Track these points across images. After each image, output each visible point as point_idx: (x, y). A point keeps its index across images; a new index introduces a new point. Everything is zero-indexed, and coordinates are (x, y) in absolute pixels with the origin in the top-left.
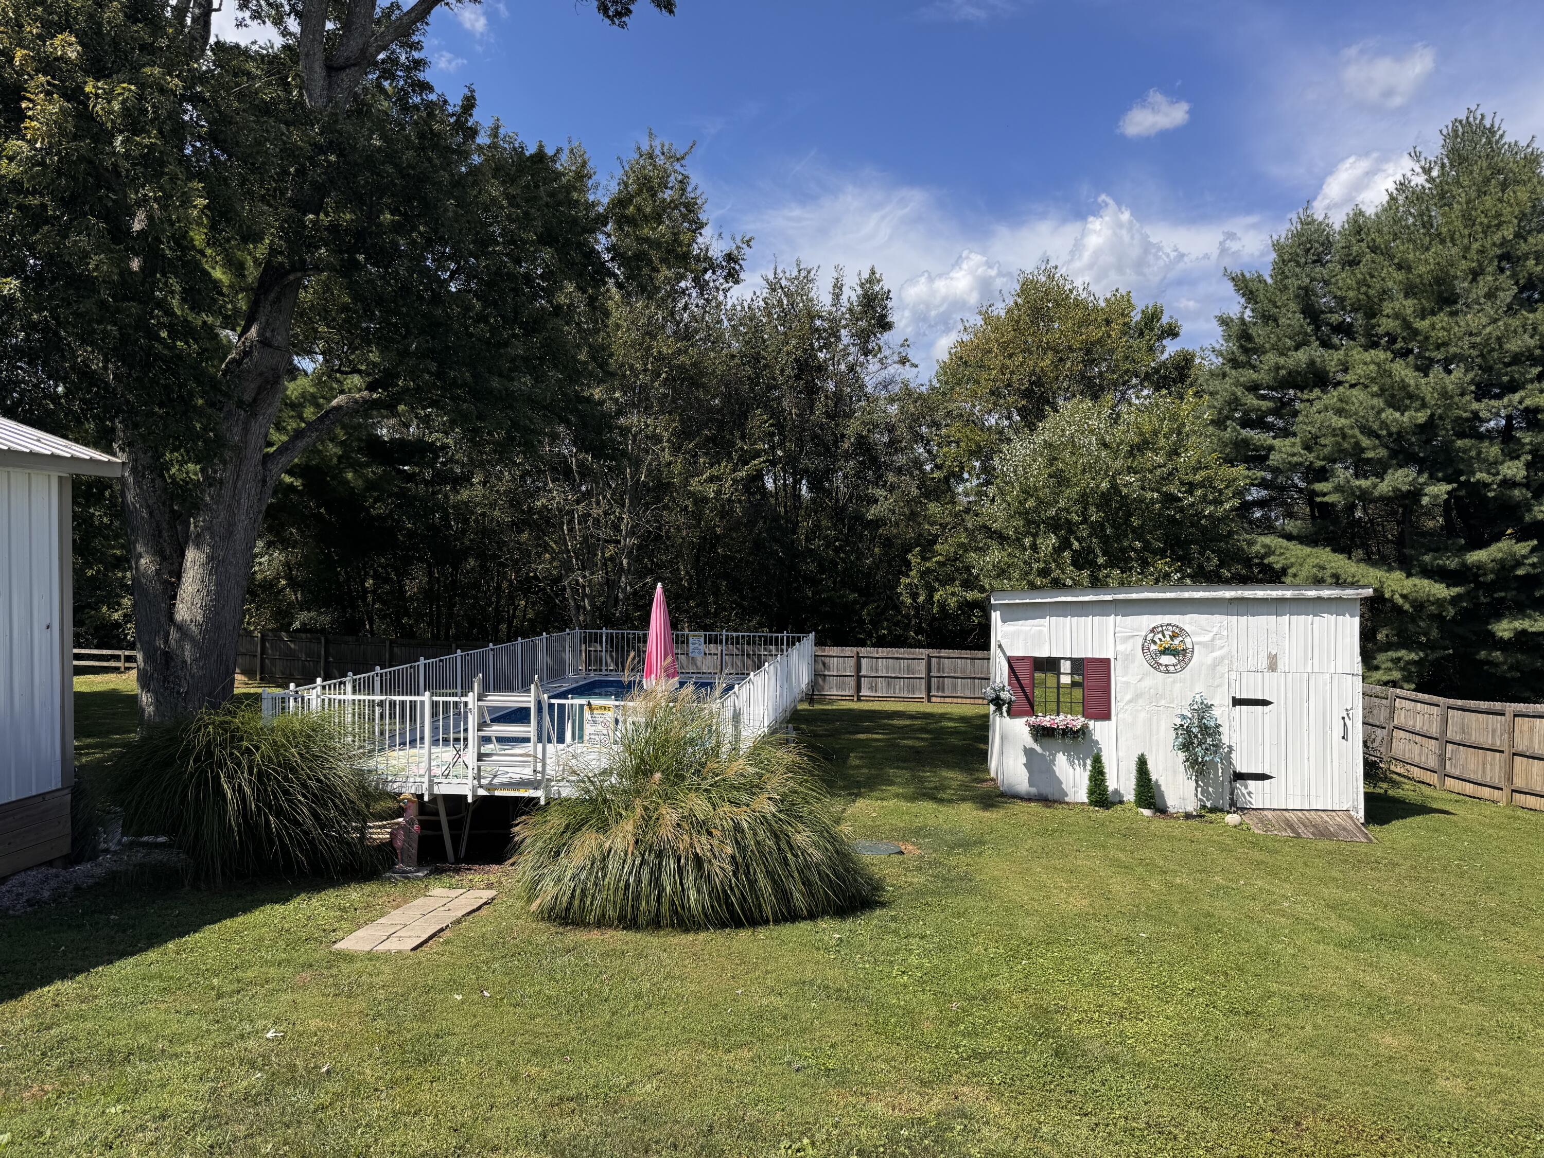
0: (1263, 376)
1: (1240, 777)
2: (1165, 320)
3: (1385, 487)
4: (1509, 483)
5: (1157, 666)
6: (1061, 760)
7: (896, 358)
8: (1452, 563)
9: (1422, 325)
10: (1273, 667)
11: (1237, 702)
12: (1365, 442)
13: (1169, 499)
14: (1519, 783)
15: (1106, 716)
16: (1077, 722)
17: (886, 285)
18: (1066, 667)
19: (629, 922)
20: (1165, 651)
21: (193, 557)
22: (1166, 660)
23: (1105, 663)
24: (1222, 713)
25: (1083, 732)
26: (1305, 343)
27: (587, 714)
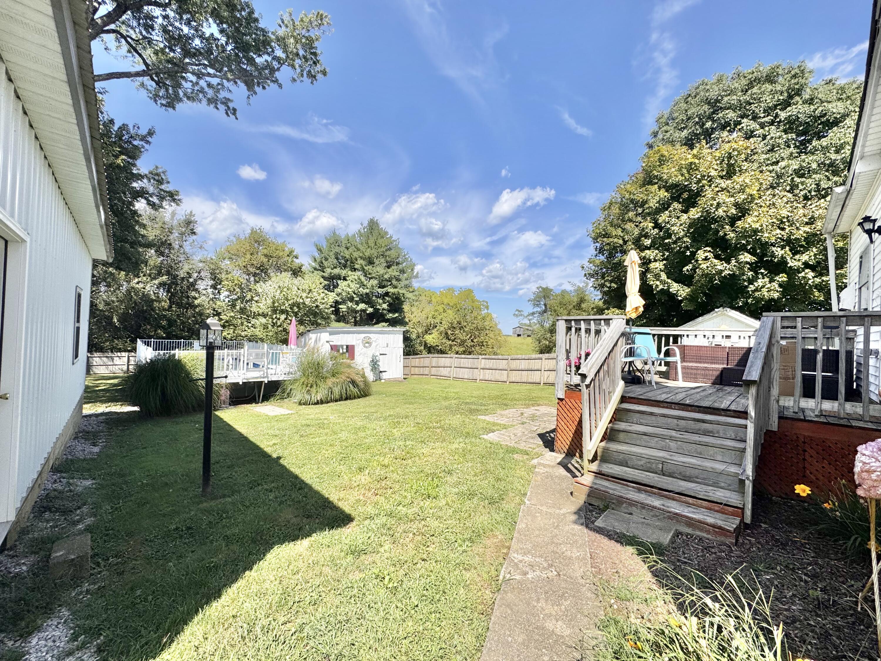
0: (326, 275)
1: (381, 372)
2: (295, 253)
3: (359, 308)
4: (383, 309)
5: (365, 347)
7: (199, 246)
9: (365, 268)
10: (387, 346)
11: (381, 354)
12: (355, 296)
13: (317, 306)
14: (412, 373)
15: (354, 359)
16: (347, 361)
17: (196, 218)
18: (345, 347)
20: (367, 343)
22: (367, 345)
23: (353, 346)
24: (378, 357)
26: (335, 268)
27: (281, 355)
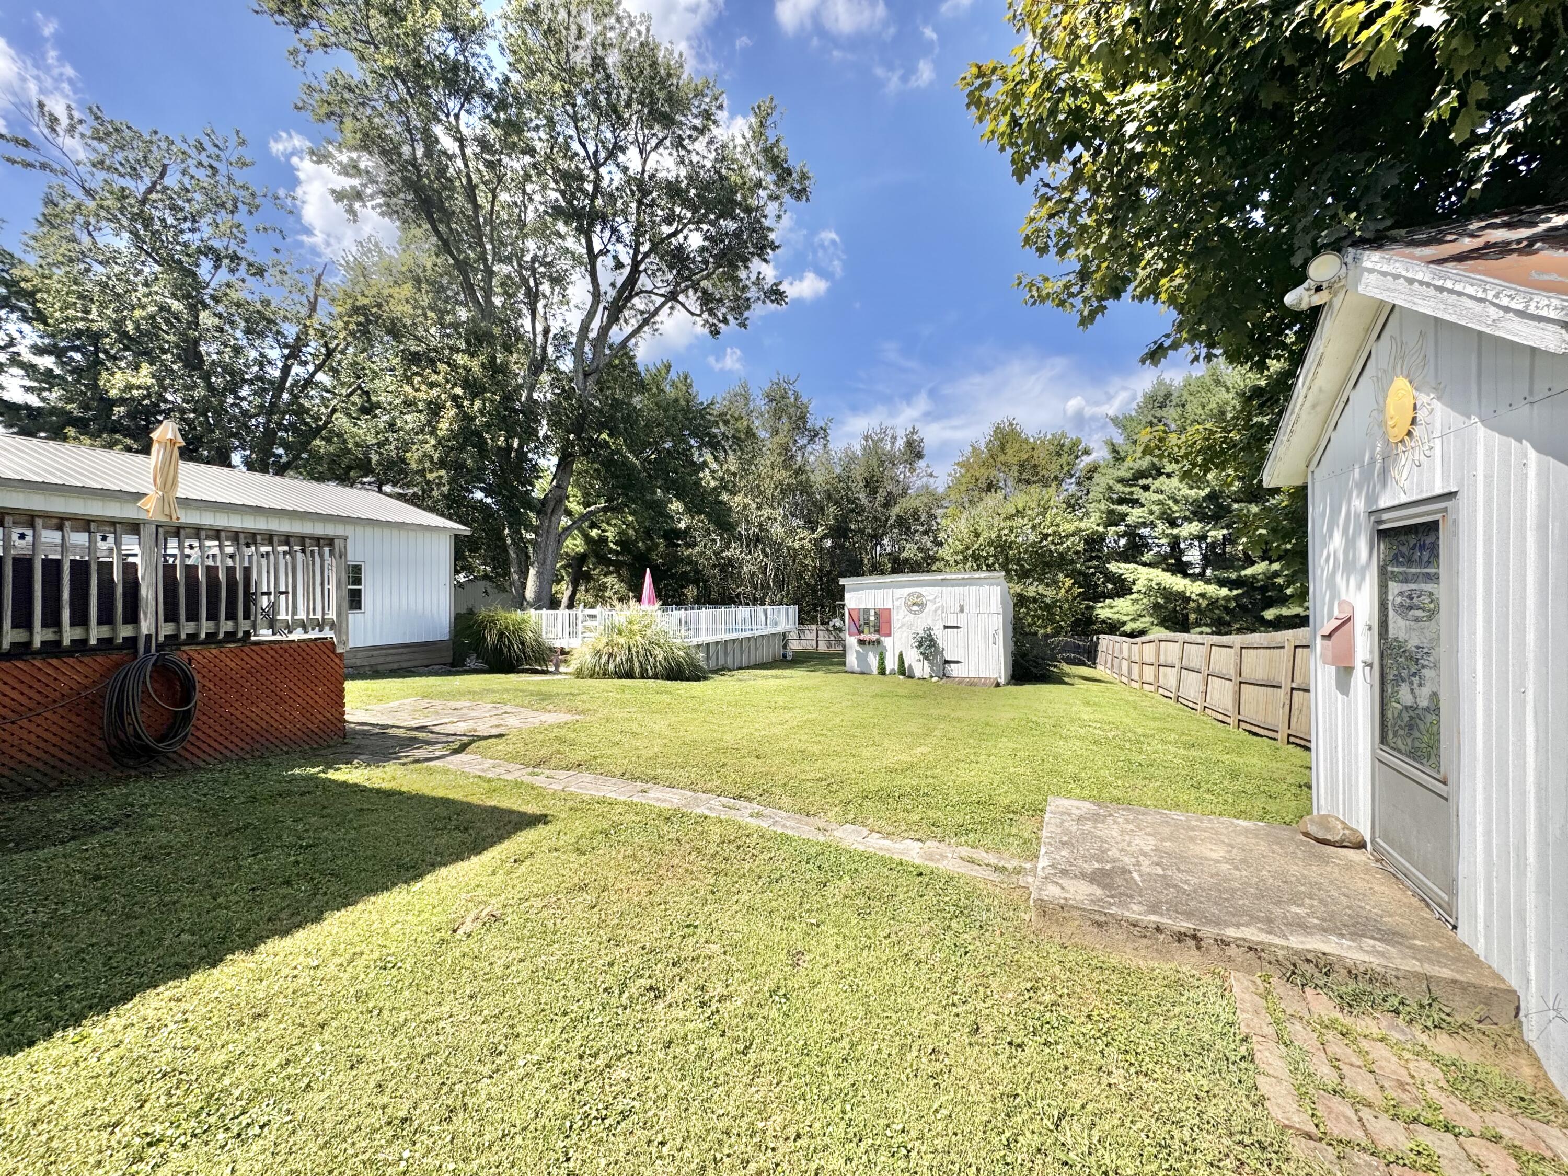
1: (947, 662)
5: (910, 611)
6: (871, 654)
8: (1234, 576)
10: (962, 611)
11: (946, 627)
15: (889, 635)
16: (874, 637)
18: (873, 613)
19: (591, 677)
20: (914, 604)
21: (532, 572)
22: (915, 608)
23: (889, 611)
24: (938, 633)
25: (878, 642)
